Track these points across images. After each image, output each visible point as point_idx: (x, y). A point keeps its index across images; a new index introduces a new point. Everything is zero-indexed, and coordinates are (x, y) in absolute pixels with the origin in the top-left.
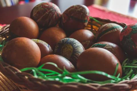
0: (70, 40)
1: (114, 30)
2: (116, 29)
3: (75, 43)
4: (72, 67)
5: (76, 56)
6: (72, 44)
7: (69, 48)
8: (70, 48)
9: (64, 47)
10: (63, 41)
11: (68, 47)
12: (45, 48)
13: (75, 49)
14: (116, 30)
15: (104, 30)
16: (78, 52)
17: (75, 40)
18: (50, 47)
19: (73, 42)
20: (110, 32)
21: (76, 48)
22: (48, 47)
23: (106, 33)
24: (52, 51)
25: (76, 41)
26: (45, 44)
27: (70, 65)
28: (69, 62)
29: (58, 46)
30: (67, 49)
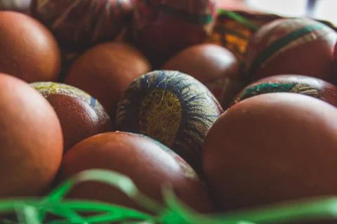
0: (168, 78)
1: (308, 38)
2: (315, 32)
3: (186, 87)
4: (187, 175)
5: (195, 130)
6: (175, 88)
7: (166, 104)
8: (170, 105)
9: (150, 103)
10: (143, 81)
11: (163, 103)
12: (81, 109)
13: (191, 106)
14: (315, 37)
15: (273, 38)
16: (201, 116)
17: (183, 75)
18: (99, 107)
19: (178, 83)
20: (294, 43)
21: (192, 103)
22: (92, 105)
23: (283, 50)
24: (108, 117)
25: (189, 79)
26: (81, 97)
27: (182, 167)
28: (176, 158)
29: (125, 101)
30: (160, 109)
